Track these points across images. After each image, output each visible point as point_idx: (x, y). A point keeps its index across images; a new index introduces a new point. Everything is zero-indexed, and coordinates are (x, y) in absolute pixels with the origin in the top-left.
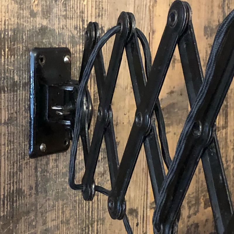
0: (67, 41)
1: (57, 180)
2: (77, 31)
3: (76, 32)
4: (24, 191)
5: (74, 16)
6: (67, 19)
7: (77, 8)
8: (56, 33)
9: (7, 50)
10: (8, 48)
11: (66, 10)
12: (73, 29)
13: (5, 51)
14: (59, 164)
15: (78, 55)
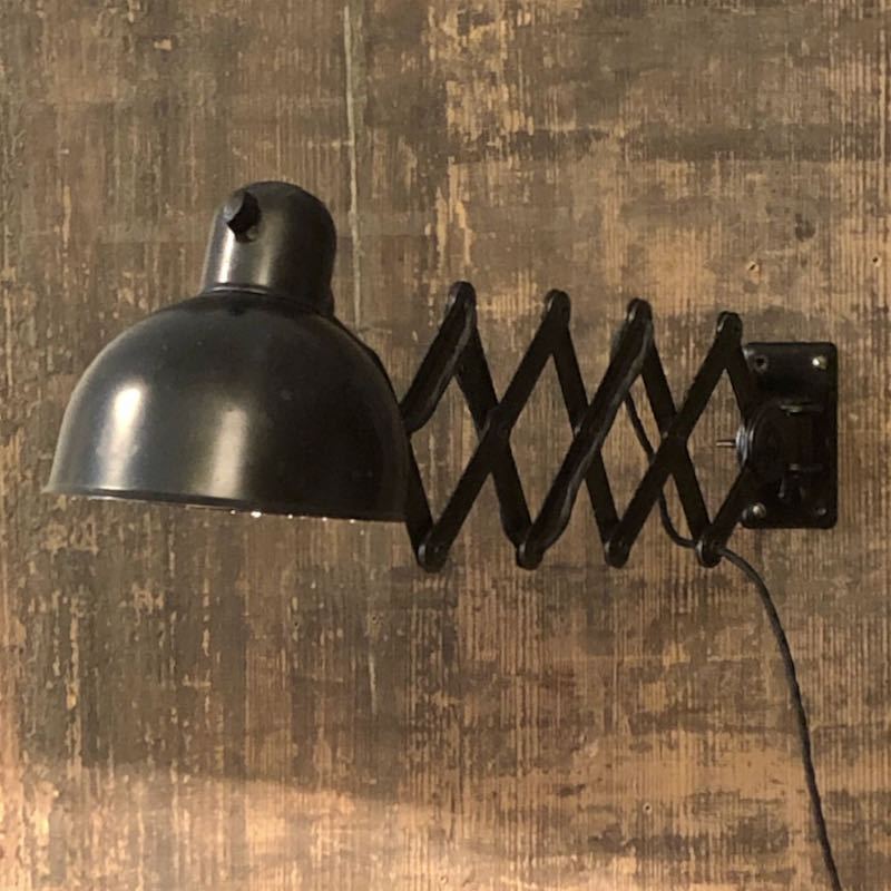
0: (832, 333)
1: (811, 577)
2: (859, 315)
3: (855, 315)
4: (731, 581)
5: (849, 289)
6: (833, 295)
7: (858, 273)
8: (805, 318)
9: (692, 345)
10: (695, 341)
11: (829, 278)
12: (848, 311)
13: (688, 347)
14: (815, 550)
15: (861, 357)
